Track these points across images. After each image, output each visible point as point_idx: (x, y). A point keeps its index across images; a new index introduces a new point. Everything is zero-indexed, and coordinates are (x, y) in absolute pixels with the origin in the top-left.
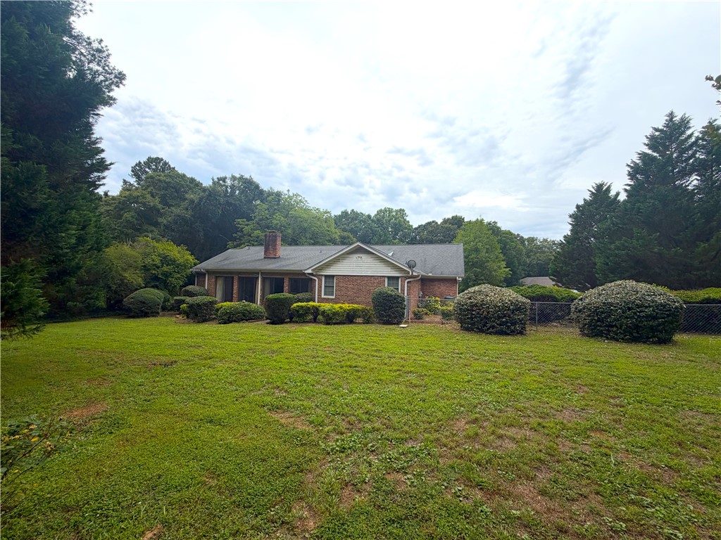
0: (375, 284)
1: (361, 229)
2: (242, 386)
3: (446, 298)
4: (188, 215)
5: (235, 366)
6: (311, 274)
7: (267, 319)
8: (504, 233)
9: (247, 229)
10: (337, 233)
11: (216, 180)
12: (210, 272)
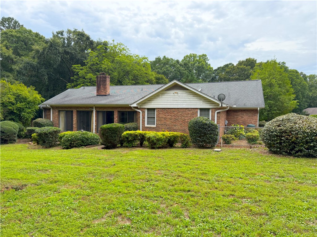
0: (189, 115)
1: (171, 72)
2: (85, 213)
3: (248, 126)
4: (35, 62)
5: (78, 191)
6: (136, 108)
7: (102, 144)
8: (290, 72)
9: (81, 73)
10: (153, 75)
11: (55, 34)
12: (54, 107)
